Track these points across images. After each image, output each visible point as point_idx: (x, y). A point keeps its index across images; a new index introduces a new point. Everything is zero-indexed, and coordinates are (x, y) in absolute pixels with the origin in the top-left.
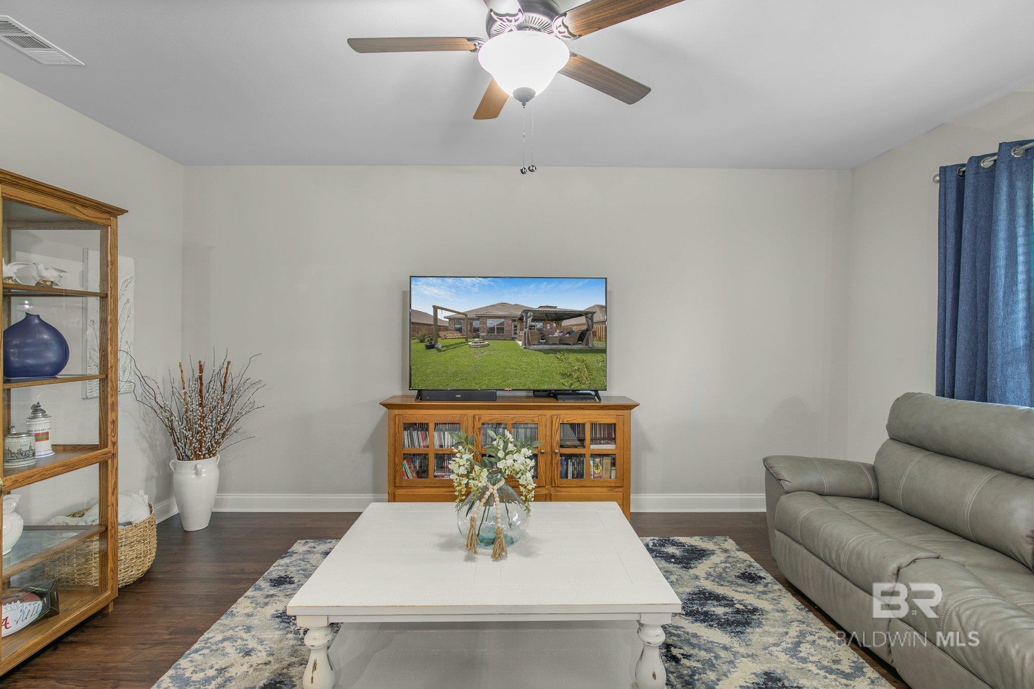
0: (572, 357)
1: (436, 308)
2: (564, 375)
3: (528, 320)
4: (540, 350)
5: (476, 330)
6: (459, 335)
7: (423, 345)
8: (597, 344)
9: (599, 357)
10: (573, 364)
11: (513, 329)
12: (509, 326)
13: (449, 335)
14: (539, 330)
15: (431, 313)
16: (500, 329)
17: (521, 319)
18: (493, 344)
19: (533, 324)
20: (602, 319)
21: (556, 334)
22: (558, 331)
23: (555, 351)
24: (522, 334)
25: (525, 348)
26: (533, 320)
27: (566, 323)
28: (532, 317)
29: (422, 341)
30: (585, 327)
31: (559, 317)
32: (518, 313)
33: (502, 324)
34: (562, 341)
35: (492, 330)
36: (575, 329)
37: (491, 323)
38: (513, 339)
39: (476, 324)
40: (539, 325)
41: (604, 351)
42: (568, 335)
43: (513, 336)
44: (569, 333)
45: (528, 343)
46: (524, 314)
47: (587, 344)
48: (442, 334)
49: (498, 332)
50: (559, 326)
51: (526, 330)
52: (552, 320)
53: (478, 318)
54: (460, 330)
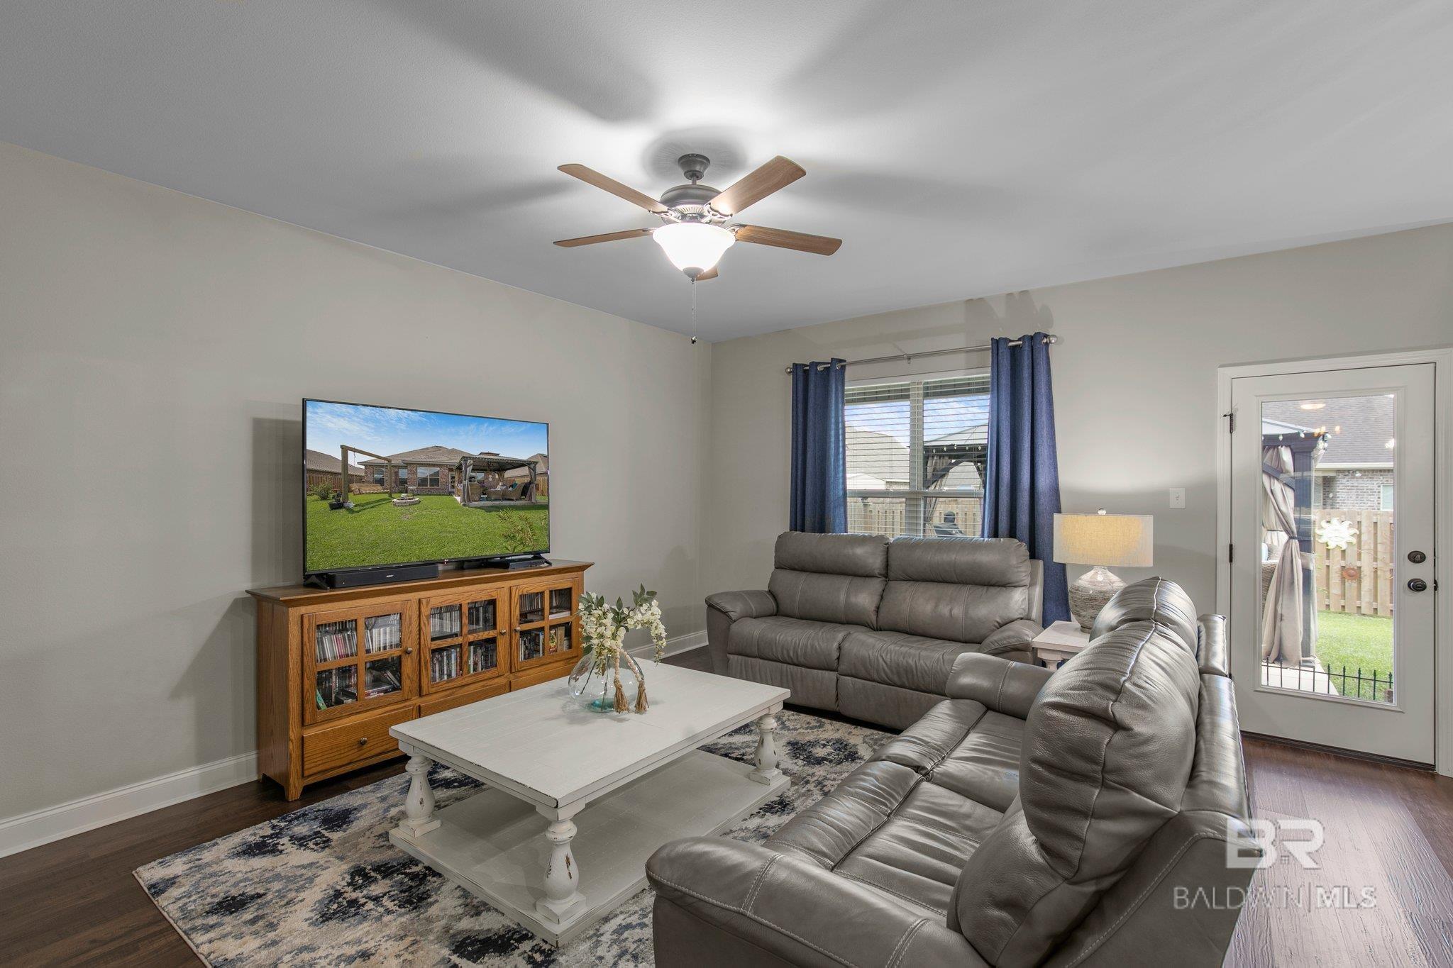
0: (515, 515)
1: (345, 450)
2: (507, 537)
3: (468, 469)
4: (481, 508)
5: (404, 482)
6: (379, 488)
7: (325, 504)
8: (540, 499)
9: (542, 513)
10: (516, 524)
11: (450, 480)
12: (445, 476)
13: (366, 489)
14: (480, 482)
15: (338, 455)
16: (435, 481)
17: (459, 468)
18: (426, 500)
19: (473, 474)
20: (544, 470)
21: (499, 488)
22: (500, 484)
23: (497, 508)
24: (460, 487)
25: (464, 505)
26: (474, 470)
27: (509, 474)
28: (471, 467)
29: (324, 498)
30: (527, 480)
31: (502, 466)
32: (456, 461)
33: (437, 474)
34: (504, 497)
35: (423, 482)
36: (518, 481)
37: (423, 472)
38: (450, 494)
39: (403, 473)
40: (480, 476)
41: (546, 507)
42: (511, 489)
43: (450, 490)
44: (512, 486)
45: (468, 499)
46: (462, 462)
47: (530, 499)
48: (354, 486)
49: (431, 485)
50: (501, 476)
51: (466, 482)
52: (494, 471)
53: (406, 465)
54: (381, 482)
